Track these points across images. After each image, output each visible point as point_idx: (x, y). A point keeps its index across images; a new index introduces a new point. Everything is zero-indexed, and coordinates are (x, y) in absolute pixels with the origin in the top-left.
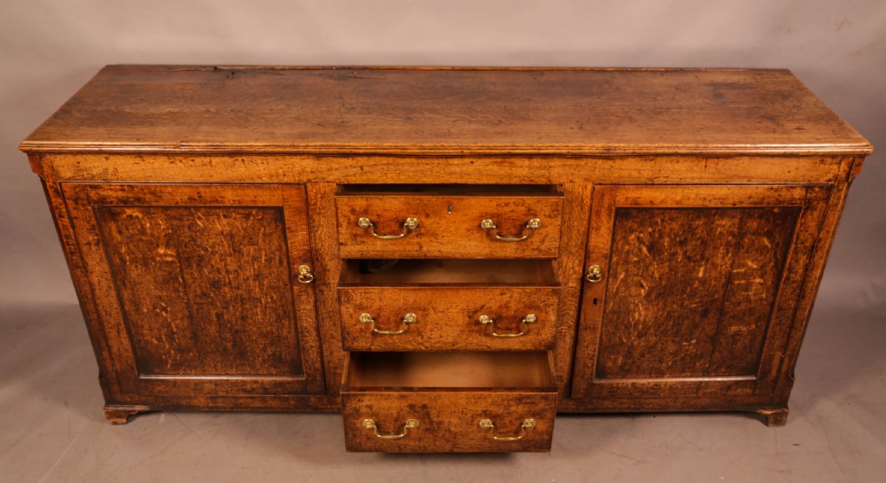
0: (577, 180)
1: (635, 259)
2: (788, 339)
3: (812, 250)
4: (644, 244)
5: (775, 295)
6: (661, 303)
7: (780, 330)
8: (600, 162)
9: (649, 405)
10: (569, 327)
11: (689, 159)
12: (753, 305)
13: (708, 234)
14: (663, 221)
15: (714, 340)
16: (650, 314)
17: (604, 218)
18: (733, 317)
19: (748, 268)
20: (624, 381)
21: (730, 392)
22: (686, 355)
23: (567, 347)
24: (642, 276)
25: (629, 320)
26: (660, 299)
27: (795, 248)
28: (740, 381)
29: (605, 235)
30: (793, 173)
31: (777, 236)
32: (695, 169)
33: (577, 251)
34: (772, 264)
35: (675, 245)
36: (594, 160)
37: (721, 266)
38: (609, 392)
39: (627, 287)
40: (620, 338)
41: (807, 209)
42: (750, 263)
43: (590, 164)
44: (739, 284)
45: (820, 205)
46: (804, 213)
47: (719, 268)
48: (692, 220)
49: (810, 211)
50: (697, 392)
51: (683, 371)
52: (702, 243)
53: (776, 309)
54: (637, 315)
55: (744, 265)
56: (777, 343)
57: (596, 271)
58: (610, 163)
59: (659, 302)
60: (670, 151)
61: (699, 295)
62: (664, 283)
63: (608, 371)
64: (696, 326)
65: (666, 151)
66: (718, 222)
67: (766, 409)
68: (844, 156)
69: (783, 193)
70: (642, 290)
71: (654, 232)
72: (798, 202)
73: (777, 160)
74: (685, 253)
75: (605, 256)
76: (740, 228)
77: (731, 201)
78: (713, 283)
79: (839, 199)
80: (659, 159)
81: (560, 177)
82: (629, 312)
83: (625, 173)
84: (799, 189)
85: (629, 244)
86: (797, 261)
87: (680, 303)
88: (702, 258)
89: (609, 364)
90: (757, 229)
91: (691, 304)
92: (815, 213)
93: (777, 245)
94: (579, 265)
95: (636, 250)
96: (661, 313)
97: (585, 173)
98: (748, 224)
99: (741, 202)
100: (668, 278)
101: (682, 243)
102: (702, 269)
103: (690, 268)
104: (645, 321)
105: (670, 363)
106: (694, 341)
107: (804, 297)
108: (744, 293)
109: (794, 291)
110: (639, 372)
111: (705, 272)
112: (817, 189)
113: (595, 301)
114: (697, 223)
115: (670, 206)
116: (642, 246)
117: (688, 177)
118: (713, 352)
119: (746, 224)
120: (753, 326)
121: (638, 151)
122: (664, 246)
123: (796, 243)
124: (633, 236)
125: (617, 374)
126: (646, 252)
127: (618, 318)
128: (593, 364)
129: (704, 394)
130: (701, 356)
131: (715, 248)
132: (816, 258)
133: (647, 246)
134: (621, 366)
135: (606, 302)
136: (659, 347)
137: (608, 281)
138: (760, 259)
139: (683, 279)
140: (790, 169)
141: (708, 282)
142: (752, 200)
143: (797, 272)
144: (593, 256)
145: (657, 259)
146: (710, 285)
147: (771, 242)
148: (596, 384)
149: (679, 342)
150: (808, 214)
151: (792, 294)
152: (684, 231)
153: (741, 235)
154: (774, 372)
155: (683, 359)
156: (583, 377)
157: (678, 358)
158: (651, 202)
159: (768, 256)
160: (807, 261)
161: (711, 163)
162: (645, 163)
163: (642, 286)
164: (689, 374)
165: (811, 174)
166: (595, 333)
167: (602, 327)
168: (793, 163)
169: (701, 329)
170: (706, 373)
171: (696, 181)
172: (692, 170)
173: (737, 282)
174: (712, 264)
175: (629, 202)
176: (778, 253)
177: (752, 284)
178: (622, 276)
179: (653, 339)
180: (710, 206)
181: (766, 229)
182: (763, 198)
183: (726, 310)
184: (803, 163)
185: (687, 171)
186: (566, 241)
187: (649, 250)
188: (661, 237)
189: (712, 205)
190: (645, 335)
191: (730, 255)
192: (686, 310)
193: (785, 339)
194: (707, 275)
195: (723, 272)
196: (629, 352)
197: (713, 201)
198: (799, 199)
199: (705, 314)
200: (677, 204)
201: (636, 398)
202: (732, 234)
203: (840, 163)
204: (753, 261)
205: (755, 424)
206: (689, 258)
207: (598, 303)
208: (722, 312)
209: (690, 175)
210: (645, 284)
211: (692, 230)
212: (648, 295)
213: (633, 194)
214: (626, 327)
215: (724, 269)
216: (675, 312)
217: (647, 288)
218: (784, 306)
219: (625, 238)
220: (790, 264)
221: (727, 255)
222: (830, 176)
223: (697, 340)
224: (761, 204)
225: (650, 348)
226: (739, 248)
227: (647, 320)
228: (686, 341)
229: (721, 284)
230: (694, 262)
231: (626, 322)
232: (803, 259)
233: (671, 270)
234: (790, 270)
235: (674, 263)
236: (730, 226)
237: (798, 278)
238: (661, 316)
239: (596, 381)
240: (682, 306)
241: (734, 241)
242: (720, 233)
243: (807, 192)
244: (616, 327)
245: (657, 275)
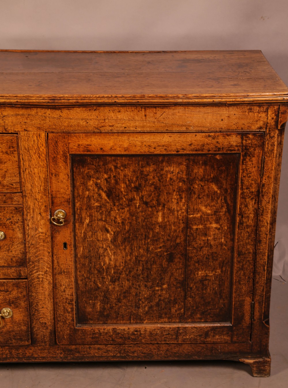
0: (30, 129)
1: (97, 204)
2: (254, 284)
3: (258, 195)
4: (102, 190)
5: (233, 240)
6: (128, 247)
7: (244, 274)
8: (49, 112)
9: (133, 353)
10: (46, 272)
11: (129, 109)
12: (214, 250)
13: (159, 180)
14: (116, 167)
15: (184, 284)
16: (119, 258)
17: (61, 164)
18: (198, 262)
19: (203, 213)
20: (105, 326)
21: (209, 339)
22: (160, 300)
23: (47, 293)
24: (105, 221)
25: (100, 264)
26: (126, 243)
27: (242, 193)
28: (217, 327)
29: (64, 181)
30: (226, 121)
31: (224, 182)
32: (136, 118)
33: (42, 197)
34: (224, 209)
35: (131, 191)
36: (43, 111)
37: (178, 211)
38: (92, 338)
39: (94, 233)
40: (95, 282)
41: (245, 155)
42: (203, 208)
43: (40, 114)
44: (197, 229)
45: (257, 151)
46: (244, 160)
47: (176, 213)
48: (142, 167)
49: (248, 158)
50: (177, 338)
51: (160, 317)
52: (156, 188)
53: (236, 255)
54: (107, 260)
55: (199, 211)
56: (244, 289)
57: (61, 215)
58: (58, 112)
59: (126, 247)
60: (110, 101)
61: (162, 240)
62: (127, 228)
63: (89, 317)
64: (164, 271)
65: (106, 101)
66: (167, 169)
67: (248, 358)
68: (269, 104)
69: (221, 139)
70: (108, 235)
71: (109, 178)
72: (236, 148)
73: (209, 110)
74: (142, 198)
75: (68, 201)
76: (188, 174)
77: (174, 148)
78: (173, 227)
79: (272, 145)
80: (102, 108)
81: (14, 125)
82: (99, 257)
83: (74, 122)
84: (234, 136)
85: (89, 190)
86: (246, 206)
87: (145, 247)
88: (159, 204)
89: (89, 309)
90: (204, 175)
91: (156, 249)
92: (253, 159)
93: (226, 190)
94: (46, 211)
95: (96, 196)
96: (129, 257)
97: (37, 122)
98: (195, 171)
99: (183, 149)
100: (130, 223)
101: (138, 189)
102: (160, 214)
103: (149, 213)
104: (116, 266)
105: (146, 309)
106: (165, 286)
107: (260, 241)
108: (204, 238)
109: (249, 236)
110: (118, 318)
111: (163, 217)
112: (251, 136)
113: (65, 245)
114: (148, 169)
115: (119, 153)
116: (101, 191)
117: (131, 126)
118: (185, 298)
119: (192, 171)
120: (219, 271)
121: (80, 101)
122: (122, 192)
123: (242, 189)
124: (91, 182)
125: (98, 319)
126: (106, 198)
127: (90, 262)
128: (72, 309)
129: (184, 340)
130: (175, 302)
131: (168, 193)
132: (264, 203)
133: (105, 192)
134: (100, 312)
135: (75, 246)
136: (133, 290)
137: (75, 226)
138: (212, 204)
139: (144, 224)
140: (223, 118)
141: (168, 227)
142: (193, 147)
143: (248, 217)
144: (57, 201)
145: (117, 204)
146: (170, 230)
147: (220, 188)
148: (78, 330)
149: (151, 287)
150: (247, 160)
151: (248, 239)
152: (137, 177)
153: (190, 181)
154: (247, 318)
155: (158, 305)
156: (65, 322)
157: (153, 303)
158: (101, 149)
159: (219, 201)
160: (256, 206)
161: (150, 112)
162: (90, 114)
163: (108, 231)
164: (166, 320)
165: (243, 122)
166: (70, 278)
167: (76, 272)
168: (224, 112)
169: (169, 274)
170: (182, 319)
171: (139, 129)
172: (134, 119)
173: (195, 227)
174: (169, 209)
175: (81, 149)
176: (228, 198)
177: (209, 229)
178: (87, 221)
179: (126, 284)
180: (155, 153)
181: (212, 175)
182: (203, 145)
183: (190, 255)
184: (233, 111)
185: (129, 120)
186: (30, 188)
187: (108, 196)
188: (117, 183)
189: (157, 152)
190: (119, 279)
191: (183, 200)
192: (153, 255)
193: (251, 285)
194: (166, 220)
195: (180, 217)
196: (105, 296)
197: (158, 148)
198: (237, 146)
199: (171, 258)
200: (125, 151)
201: (120, 344)
202: (181, 180)
203: (267, 111)
204: (206, 206)
205: (243, 374)
206: (146, 203)
207: (68, 247)
208: (186, 257)
209: (132, 124)
210: (109, 229)
211: (144, 177)
212: (114, 240)
213: (84, 141)
214: (99, 271)
215: (182, 214)
216: (142, 256)
217: (113, 233)
218: (243, 251)
219: (84, 184)
220: (240, 209)
221: (181, 201)
222: (261, 124)
223: (168, 285)
224: (202, 150)
225: (125, 293)
226: (191, 194)
227: (118, 264)
228: (158, 286)
229: (181, 229)
230: (151, 207)
231: (98, 266)
232: (252, 205)
233: (132, 215)
234: (242, 215)
235: (133, 208)
236: (178, 173)
237: (251, 222)
238: (130, 260)
239: (79, 327)
240: (148, 250)
241: (184, 187)
242: (171, 179)
243: (242, 139)
244: (90, 272)
245: (119, 220)
